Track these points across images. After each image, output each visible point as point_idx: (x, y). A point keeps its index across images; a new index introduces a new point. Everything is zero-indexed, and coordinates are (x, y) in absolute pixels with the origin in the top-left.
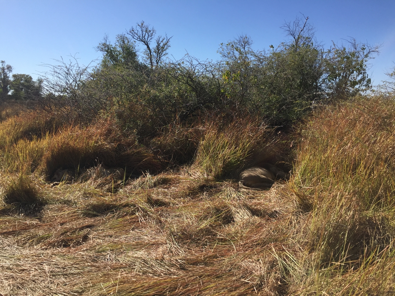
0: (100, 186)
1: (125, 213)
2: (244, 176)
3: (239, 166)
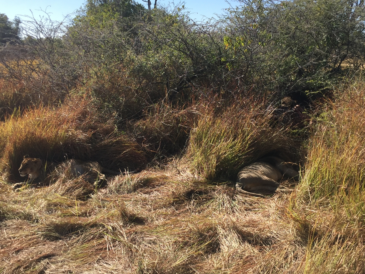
0: (69, 191)
1: (92, 236)
2: (242, 176)
3: (238, 163)
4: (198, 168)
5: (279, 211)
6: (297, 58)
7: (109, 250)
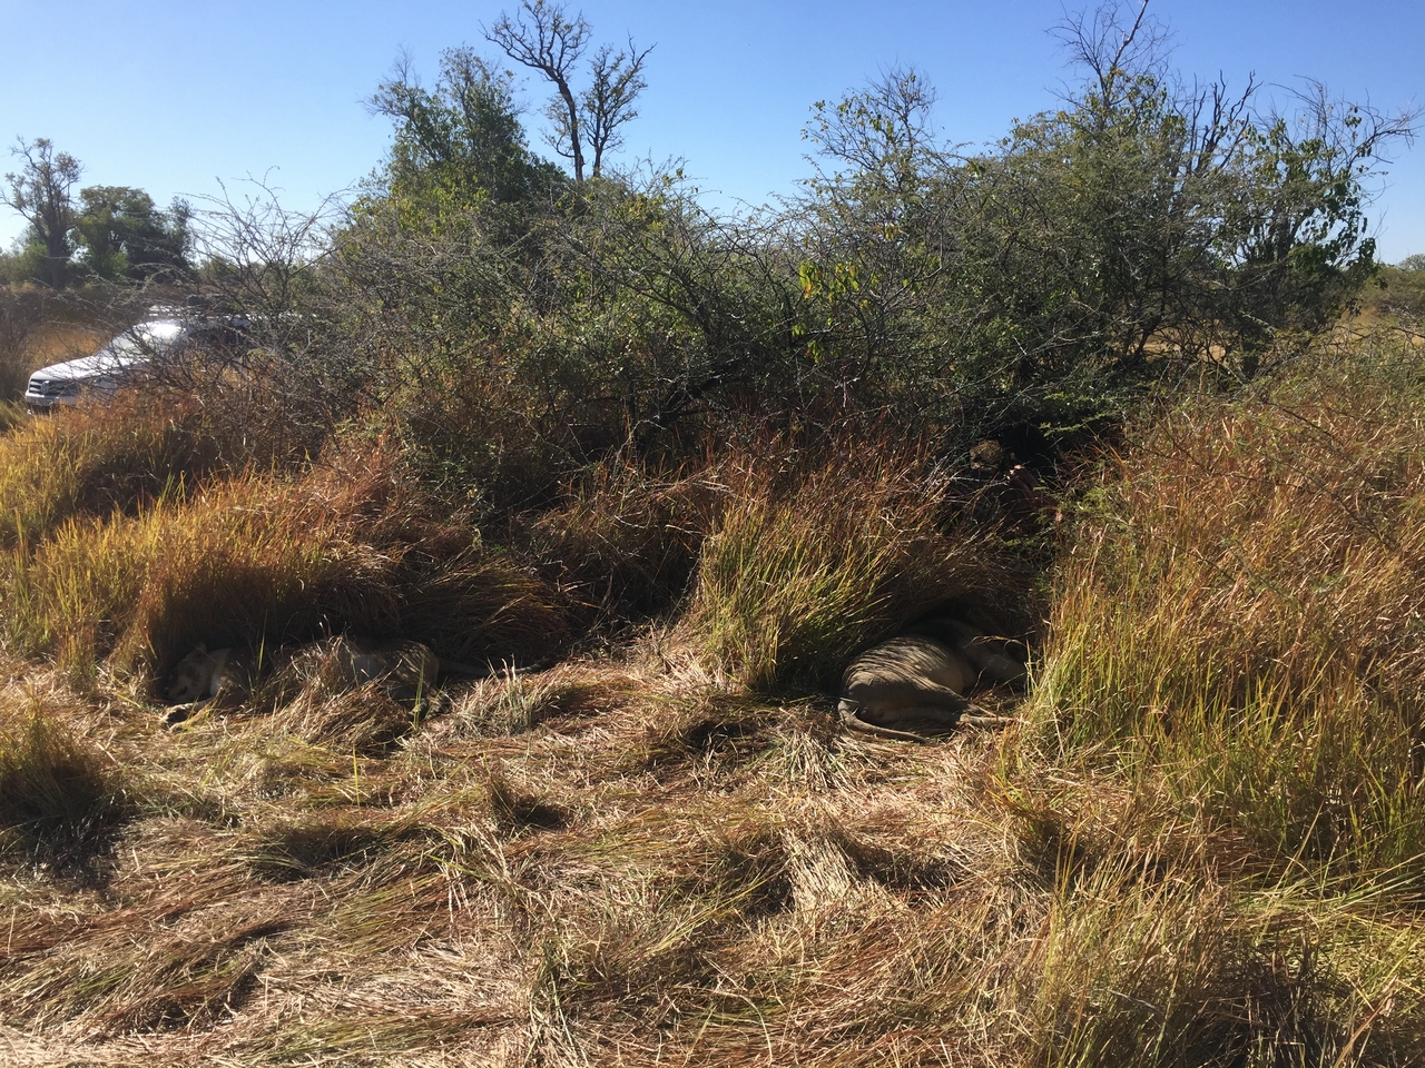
0: (333, 728)
1: (404, 866)
2: (856, 679)
3: (845, 639)
4: (725, 654)
5: (969, 783)
6: (1016, 326)
7: (455, 907)
